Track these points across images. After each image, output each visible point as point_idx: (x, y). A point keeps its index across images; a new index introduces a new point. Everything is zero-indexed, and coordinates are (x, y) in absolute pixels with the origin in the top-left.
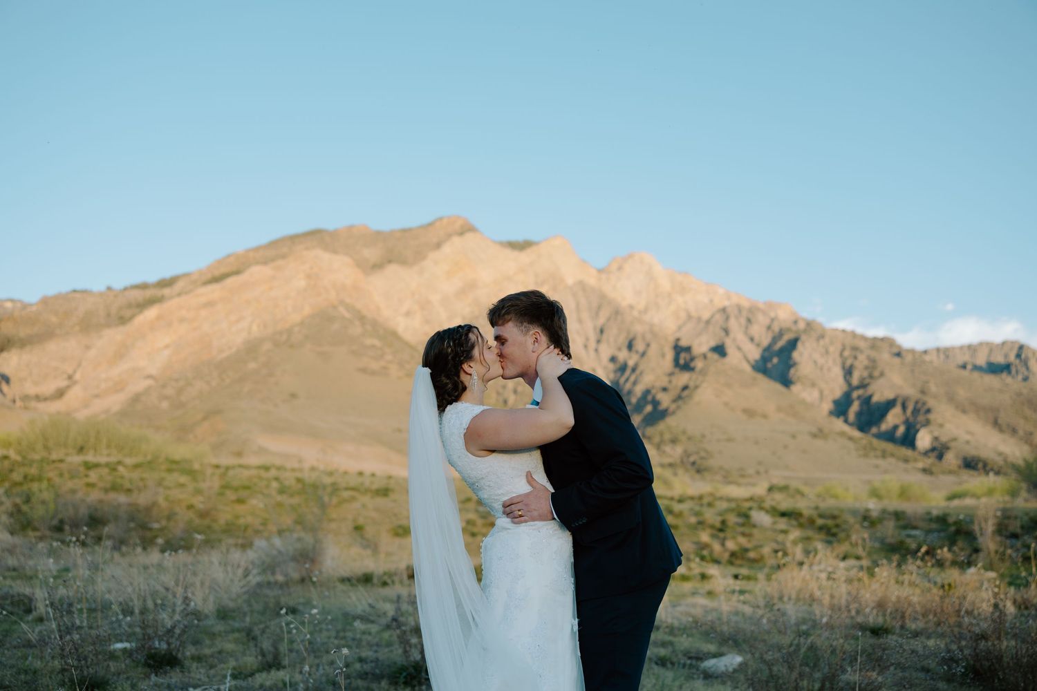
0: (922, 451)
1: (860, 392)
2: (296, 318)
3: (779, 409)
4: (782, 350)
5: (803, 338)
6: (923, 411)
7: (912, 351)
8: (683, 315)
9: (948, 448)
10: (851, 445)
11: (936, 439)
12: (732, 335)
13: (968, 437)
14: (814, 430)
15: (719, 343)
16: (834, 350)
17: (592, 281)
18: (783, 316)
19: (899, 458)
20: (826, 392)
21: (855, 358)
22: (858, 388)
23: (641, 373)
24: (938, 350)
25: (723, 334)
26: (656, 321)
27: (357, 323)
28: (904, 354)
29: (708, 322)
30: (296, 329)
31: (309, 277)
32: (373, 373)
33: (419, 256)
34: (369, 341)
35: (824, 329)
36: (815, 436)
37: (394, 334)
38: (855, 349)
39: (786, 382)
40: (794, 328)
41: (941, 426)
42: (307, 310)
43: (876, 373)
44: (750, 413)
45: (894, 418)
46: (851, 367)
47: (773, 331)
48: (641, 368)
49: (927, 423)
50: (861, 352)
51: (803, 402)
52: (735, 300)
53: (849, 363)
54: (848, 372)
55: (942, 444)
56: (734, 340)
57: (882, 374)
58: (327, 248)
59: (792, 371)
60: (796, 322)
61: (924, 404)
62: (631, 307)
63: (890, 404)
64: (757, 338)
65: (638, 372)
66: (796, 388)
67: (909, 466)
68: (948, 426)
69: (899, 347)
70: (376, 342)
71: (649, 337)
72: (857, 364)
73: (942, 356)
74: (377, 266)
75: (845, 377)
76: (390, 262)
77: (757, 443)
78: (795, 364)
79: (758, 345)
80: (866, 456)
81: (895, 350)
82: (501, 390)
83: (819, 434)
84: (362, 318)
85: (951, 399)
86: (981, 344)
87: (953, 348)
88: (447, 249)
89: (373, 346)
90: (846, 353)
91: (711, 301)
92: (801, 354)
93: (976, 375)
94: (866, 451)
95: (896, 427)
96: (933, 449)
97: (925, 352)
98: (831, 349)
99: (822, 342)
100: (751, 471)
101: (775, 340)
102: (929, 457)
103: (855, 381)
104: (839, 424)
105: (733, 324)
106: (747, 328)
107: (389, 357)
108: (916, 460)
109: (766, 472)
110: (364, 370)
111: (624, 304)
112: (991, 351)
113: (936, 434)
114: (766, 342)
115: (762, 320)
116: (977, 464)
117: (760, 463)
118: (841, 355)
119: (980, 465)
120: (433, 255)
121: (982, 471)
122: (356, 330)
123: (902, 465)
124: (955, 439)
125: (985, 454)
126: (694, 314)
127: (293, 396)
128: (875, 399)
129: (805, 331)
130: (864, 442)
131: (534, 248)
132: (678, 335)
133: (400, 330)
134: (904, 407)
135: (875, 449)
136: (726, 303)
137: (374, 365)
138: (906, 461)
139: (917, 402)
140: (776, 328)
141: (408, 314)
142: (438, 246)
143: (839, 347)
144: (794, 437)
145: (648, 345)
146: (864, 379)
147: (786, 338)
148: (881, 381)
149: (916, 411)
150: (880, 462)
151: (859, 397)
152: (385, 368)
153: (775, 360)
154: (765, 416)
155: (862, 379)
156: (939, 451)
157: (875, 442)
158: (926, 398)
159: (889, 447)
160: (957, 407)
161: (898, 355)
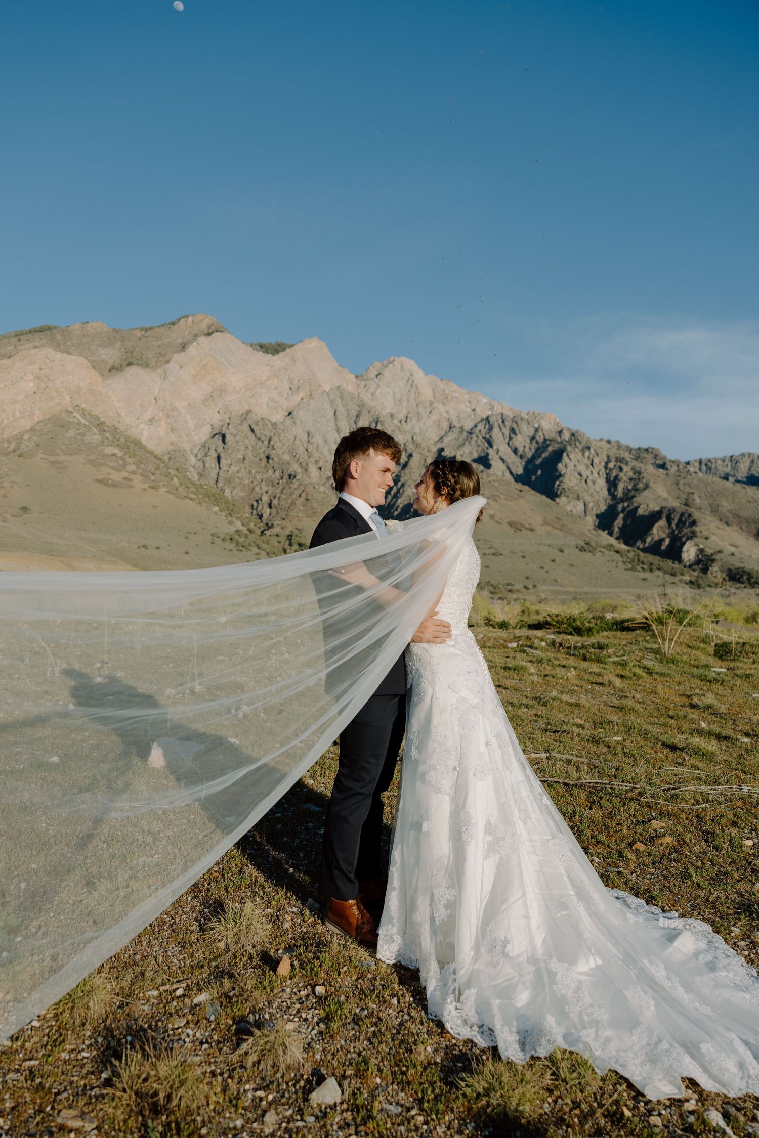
0: (688, 564)
1: (626, 504)
2: (26, 424)
3: (546, 523)
4: (546, 462)
5: (569, 448)
6: (687, 524)
7: (676, 463)
8: (445, 425)
9: (713, 561)
10: (617, 557)
11: (701, 551)
12: (495, 447)
13: (733, 549)
14: (582, 543)
15: (483, 455)
16: (599, 461)
17: (350, 388)
18: (548, 427)
19: (665, 573)
20: (591, 505)
21: (621, 469)
22: (622, 500)
23: (403, 485)
24: (700, 462)
25: (486, 445)
26: (417, 430)
27: (95, 431)
28: (668, 466)
29: (470, 433)
30: (26, 437)
31: (38, 378)
32: (114, 485)
33: (163, 358)
34: (109, 450)
35: (588, 440)
36: (582, 549)
37: (137, 443)
38: (620, 460)
39: (552, 494)
40: (559, 439)
41: (707, 538)
42: (38, 416)
43: (641, 485)
44: (515, 526)
45: (659, 531)
46: (616, 477)
47: (537, 443)
48: (402, 480)
49: (693, 535)
50: (626, 464)
51: (570, 515)
52: (498, 409)
53: (614, 473)
54: (612, 484)
55: (707, 556)
56: (498, 451)
57: (647, 486)
58: (58, 347)
59: (557, 483)
60: (560, 432)
61: (690, 515)
62: (392, 416)
63: (655, 517)
64: (521, 450)
65: (400, 484)
66: (562, 500)
67: (676, 579)
68: (713, 538)
69: (665, 458)
70: (117, 451)
71: (410, 447)
72: (621, 475)
73: (704, 467)
74: (115, 369)
75: (609, 490)
76: (130, 364)
77: (523, 557)
78: (560, 475)
79: (521, 457)
80: (633, 569)
81: (659, 462)
82: (255, 504)
83: (586, 547)
84: (100, 425)
85: (715, 510)
86: (743, 455)
87: (716, 459)
88: (192, 350)
89: (113, 455)
90: (611, 465)
91: (474, 410)
92: (566, 466)
93: (739, 487)
94: (633, 565)
95: (661, 541)
96: (698, 562)
97: (688, 463)
98: (596, 461)
99: (587, 454)
100: (519, 586)
101: (539, 451)
102: (694, 571)
103: (620, 493)
104: (605, 538)
105: (496, 434)
106: (510, 438)
107: (132, 468)
108: (682, 574)
109: (535, 586)
110: (103, 482)
111: (384, 413)
112: (753, 461)
113: (701, 546)
114: (529, 455)
115: (526, 431)
116: (742, 576)
117: (527, 578)
118: (606, 468)
119: (745, 577)
120: (178, 357)
121: (746, 584)
122: (95, 437)
123: (668, 578)
124: (720, 552)
125: (749, 566)
126: (455, 423)
127: (25, 509)
128: (640, 512)
129: (569, 442)
130: (631, 555)
131: (288, 350)
132: (440, 446)
133: (143, 440)
134: (669, 520)
135: (643, 563)
136: (490, 413)
137: (116, 477)
138: (673, 575)
139: (682, 515)
140: (541, 440)
141: (151, 421)
142: (183, 347)
143: (605, 459)
144: (562, 551)
145: (410, 456)
146: (629, 490)
147: (550, 449)
148: (646, 493)
149: (681, 523)
150: (647, 575)
151: (624, 510)
152: (125, 479)
153: (539, 472)
154: (532, 530)
155: (627, 492)
156: (704, 563)
157: (642, 554)
158: (691, 510)
159: (656, 560)
160: (721, 520)
161: (663, 466)
